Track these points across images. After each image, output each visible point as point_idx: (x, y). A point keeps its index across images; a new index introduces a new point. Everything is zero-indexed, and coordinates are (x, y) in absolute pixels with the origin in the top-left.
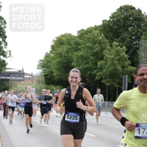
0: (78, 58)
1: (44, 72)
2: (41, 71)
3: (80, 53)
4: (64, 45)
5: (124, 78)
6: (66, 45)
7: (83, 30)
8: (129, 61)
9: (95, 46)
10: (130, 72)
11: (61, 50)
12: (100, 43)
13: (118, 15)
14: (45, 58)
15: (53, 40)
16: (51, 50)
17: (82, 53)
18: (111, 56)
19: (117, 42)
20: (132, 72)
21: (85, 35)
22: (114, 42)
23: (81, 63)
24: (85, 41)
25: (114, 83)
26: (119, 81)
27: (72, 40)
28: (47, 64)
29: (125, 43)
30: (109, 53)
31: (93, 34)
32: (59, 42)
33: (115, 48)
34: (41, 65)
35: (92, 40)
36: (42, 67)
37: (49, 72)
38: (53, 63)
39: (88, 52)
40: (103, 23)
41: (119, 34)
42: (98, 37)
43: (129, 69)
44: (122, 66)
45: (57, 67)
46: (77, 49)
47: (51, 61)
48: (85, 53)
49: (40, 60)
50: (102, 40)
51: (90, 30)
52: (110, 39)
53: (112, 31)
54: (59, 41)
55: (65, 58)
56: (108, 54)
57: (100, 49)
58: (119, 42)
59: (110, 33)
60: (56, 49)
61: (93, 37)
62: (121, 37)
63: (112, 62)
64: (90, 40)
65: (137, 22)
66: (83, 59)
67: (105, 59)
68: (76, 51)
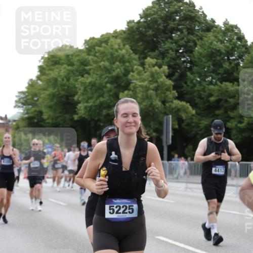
0: (85, 88)
1: (27, 113)
2: (22, 111)
3: (88, 79)
4: (60, 66)
5: (165, 121)
6: (65, 65)
7: (93, 38)
8: (175, 91)
9: (114, 66)
10: (176, 110)
11: (57, 73)
12: (122, 60)
13: (154, 11)
14: (27, 88)
15: (43, 58)
17: (93, 78)
18: (142, 83)
19: (153, 58)
20: (179, 110)
22: (148, 58)
23: (90, 95)
24: (97, 57)
26: (156, 126)
27: (76, 57)
28: (32, 99)
29: (166, 60)
30: (138, 77)
31: (112, 46)
32: (52, 61)
33: (149, 69)
34: (22, 100)
35: (109, 57)
36: (22, 103)
37: (36, 113)
38: (42, 96)
39: (103, 77)
40: (128, 26)
41: (157, 45)
42: (120, 51)
43: (173, 106)
44: (163, 99)
45: (49, 104)
47: (39, 93)
48: (98, 79)
49: (20, 93)
50: (127, 56)
51: (106, 39)
52: (141, 54)
53: (145, 40)
54: (51, 59)
55: (63, 87)
56: (137, 80)
58: (157, 59)
59: (141, 43)
60: (47, 72)
61: (111, 50)
62: (160, 49)
63: (145, 94)
64: (107, 55)
65: (188, 22)
66: (94, 88)
67: (132, 89)
68: (83, 76)
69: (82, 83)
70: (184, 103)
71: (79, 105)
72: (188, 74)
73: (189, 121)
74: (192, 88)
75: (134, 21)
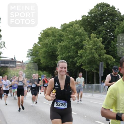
0: (61, 48)
1: (33, 60)
2: (31, 59)
3: (63, 44)
4: (49, 37)
5: (100, 65)
6: (51, 37)
7: (65, 24)
8: (105, 50)
9: (76, 38)
10: (106, 59)
11: (47, 41)
12: (80, 35)
13: (95, 11)
14: (33, 48)
15: (41, 33)
16: (39, 41)
17: (65, 43)
18: (89, 46)
19: (94, 34)
20: (107, 59)
21: (67, 28)
22: (92, 34)
23: (64, 52)
24: (67, 33)
25: (92, 69)
26: (96, 67)
27: (57, 33)
28: (36, 53)
29: (101, 35)
30: (88, 43)
31: (74, 28)
32: (45, 35)
33: (93, 39)
35: (73, 33)
36: (31, 55)
37: (37, 60)
38: (40, 52)
39: (70, 43)
40: (82, 18)
41: (96, 27)
42: (79, 30)
43: (104, 57)
44: (99, 54)
45: (44, 56)
46: (60, 40)
47: (39, 50)
48: (68, 43)
49: (29, 50)
50: (82, 33)
51: (72, 24)
52: (89, 32)
53: (91, 25)
55: (50, 48)
56: (87, 45)
57: (80, 41)
58: (97, 34)
59: (89, 27)
60: (43, 40)
61: (74, 30)
62: (98, 30)
63: (90, 51)
64: (72, 32)
65: (111, 17)
66: (65, 48)
67: (84, 48)
68: (60, 42)
69: (60, 46)
70: (109, 56)
71: (59, 56)
72: (112, 41)
73: (112, 65)
74: (114, 48)
75: (85, 15)
